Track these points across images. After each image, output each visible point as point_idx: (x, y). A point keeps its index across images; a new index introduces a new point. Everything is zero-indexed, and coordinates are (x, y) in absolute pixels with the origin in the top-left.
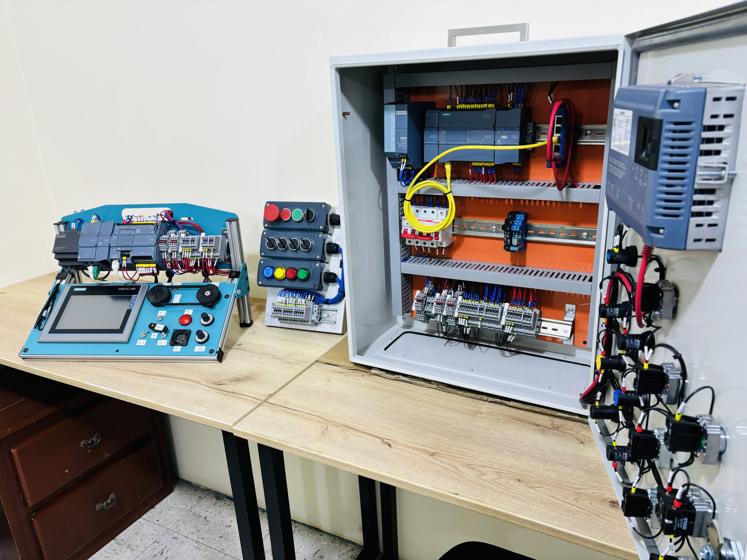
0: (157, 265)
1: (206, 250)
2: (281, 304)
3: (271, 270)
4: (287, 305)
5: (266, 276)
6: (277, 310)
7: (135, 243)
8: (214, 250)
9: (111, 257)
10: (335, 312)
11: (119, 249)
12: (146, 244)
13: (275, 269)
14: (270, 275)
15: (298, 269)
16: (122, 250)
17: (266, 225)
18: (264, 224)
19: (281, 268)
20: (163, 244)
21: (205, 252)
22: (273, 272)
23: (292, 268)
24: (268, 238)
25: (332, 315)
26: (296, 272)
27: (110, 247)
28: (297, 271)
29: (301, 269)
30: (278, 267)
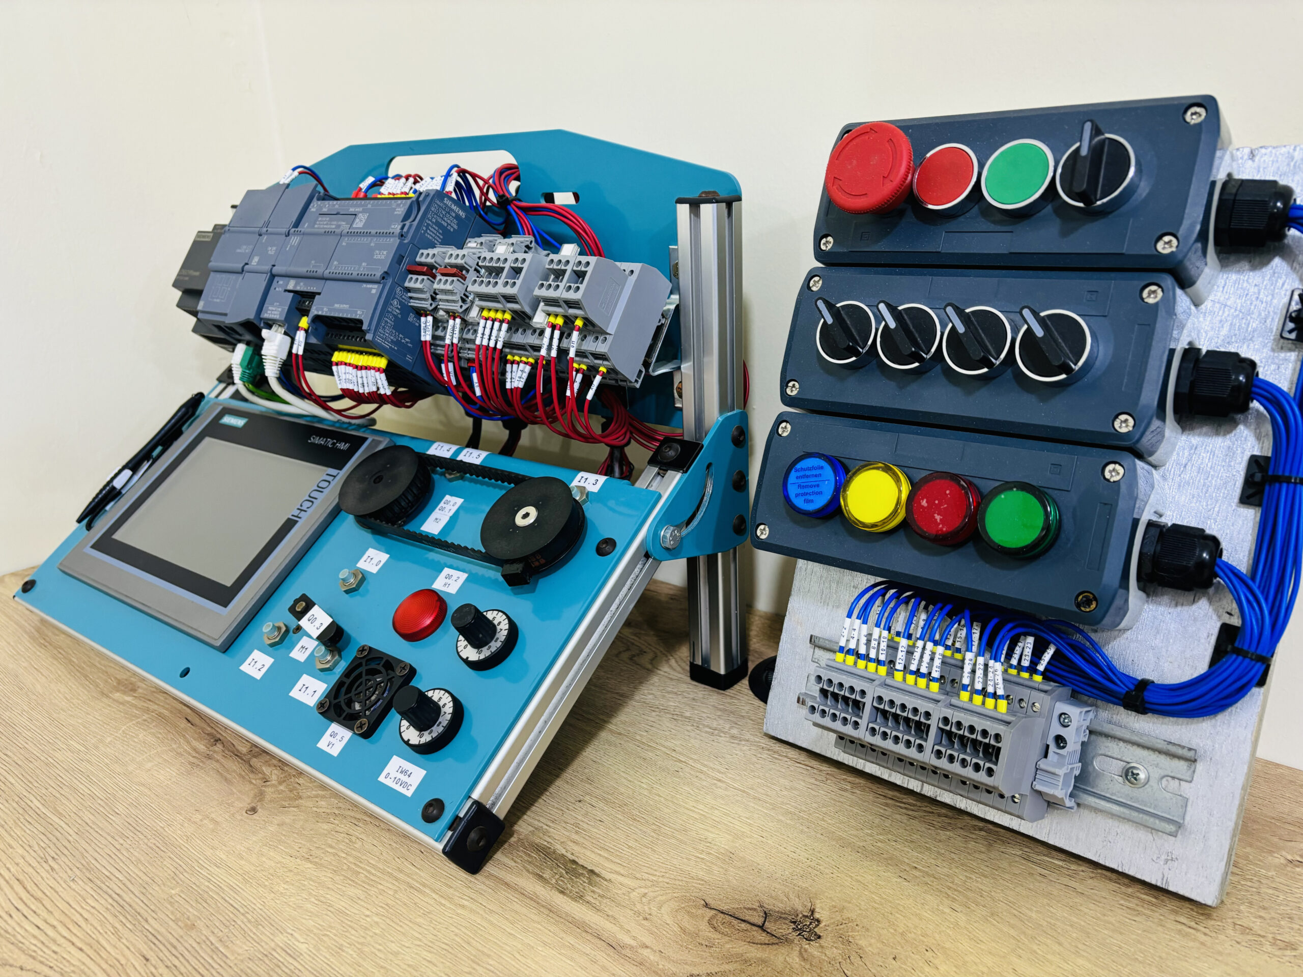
0: (390, 364)
1: (560, 321)
2: (861, 664)
3: (828, 472)
4: (899, 676)
5: (799, 503)
6: (835, 696)
7: (336, 267)
8: (588, 322)
9: (265, 315)
10: (1182, 765)
11: (292, 284)
12: (362, 271)
13: (847, 471)
14: (819, 502)
15: (986, 486)
16: (298, 288)
17: (828, 244)
18: (819, 237)
19: (887, 469)
20: (420, 277)
21: (554, 327)
22: (840, 487)
23: (955, 477)
24: (830, 306)
25: (1156, 774)
26: (978, 505)
27: (273, 276)
28: (984, 500)
29: (1007, 486)
30: (867, 465)
